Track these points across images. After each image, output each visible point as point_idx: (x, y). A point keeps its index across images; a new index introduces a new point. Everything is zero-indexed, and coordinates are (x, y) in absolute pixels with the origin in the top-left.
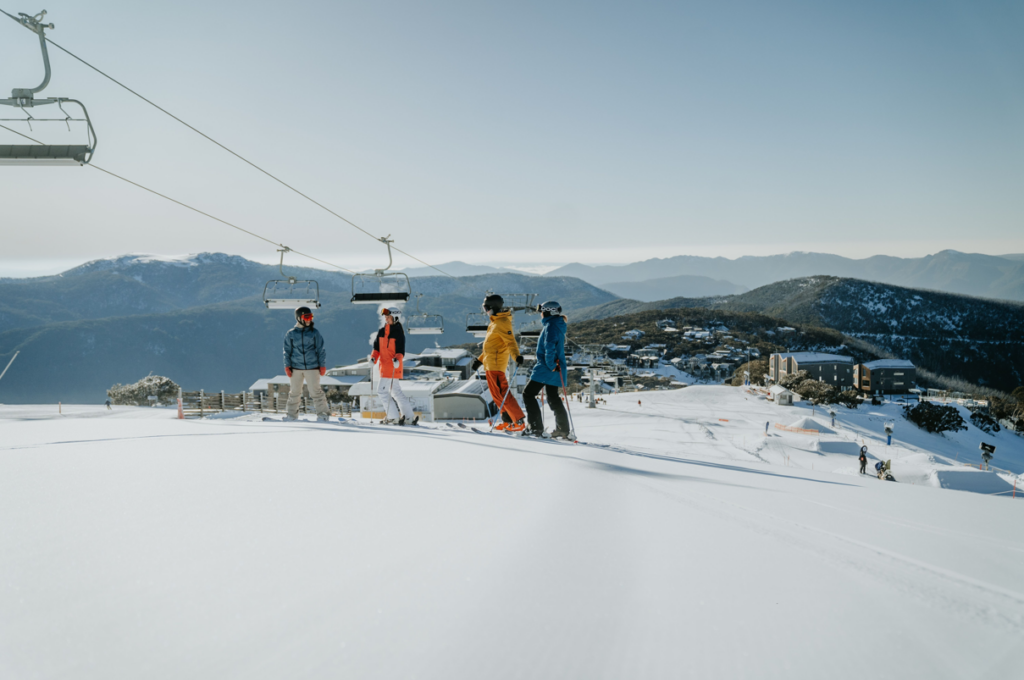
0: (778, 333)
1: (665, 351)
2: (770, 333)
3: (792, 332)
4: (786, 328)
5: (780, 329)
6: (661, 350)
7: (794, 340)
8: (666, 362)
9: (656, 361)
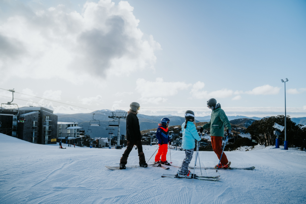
0: (237, 129)
1: (207, 132)
2: (235, 129)
3: (241, 129)
4: (239, 128)
5: (238, 128)
6: (206, 131)
7: (241, 131)
8: (207, 134)
9: (204, 134)
